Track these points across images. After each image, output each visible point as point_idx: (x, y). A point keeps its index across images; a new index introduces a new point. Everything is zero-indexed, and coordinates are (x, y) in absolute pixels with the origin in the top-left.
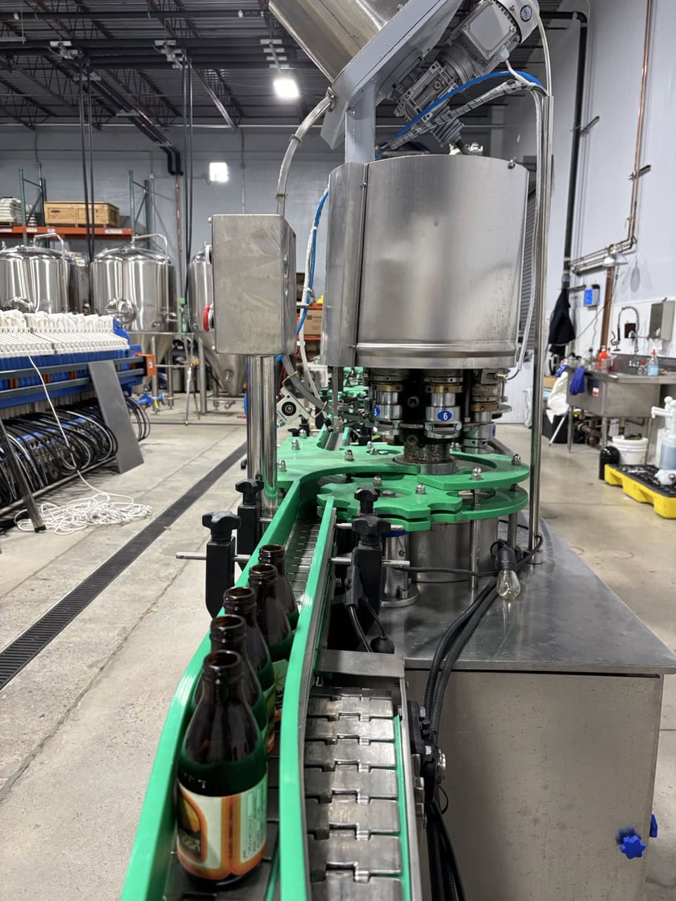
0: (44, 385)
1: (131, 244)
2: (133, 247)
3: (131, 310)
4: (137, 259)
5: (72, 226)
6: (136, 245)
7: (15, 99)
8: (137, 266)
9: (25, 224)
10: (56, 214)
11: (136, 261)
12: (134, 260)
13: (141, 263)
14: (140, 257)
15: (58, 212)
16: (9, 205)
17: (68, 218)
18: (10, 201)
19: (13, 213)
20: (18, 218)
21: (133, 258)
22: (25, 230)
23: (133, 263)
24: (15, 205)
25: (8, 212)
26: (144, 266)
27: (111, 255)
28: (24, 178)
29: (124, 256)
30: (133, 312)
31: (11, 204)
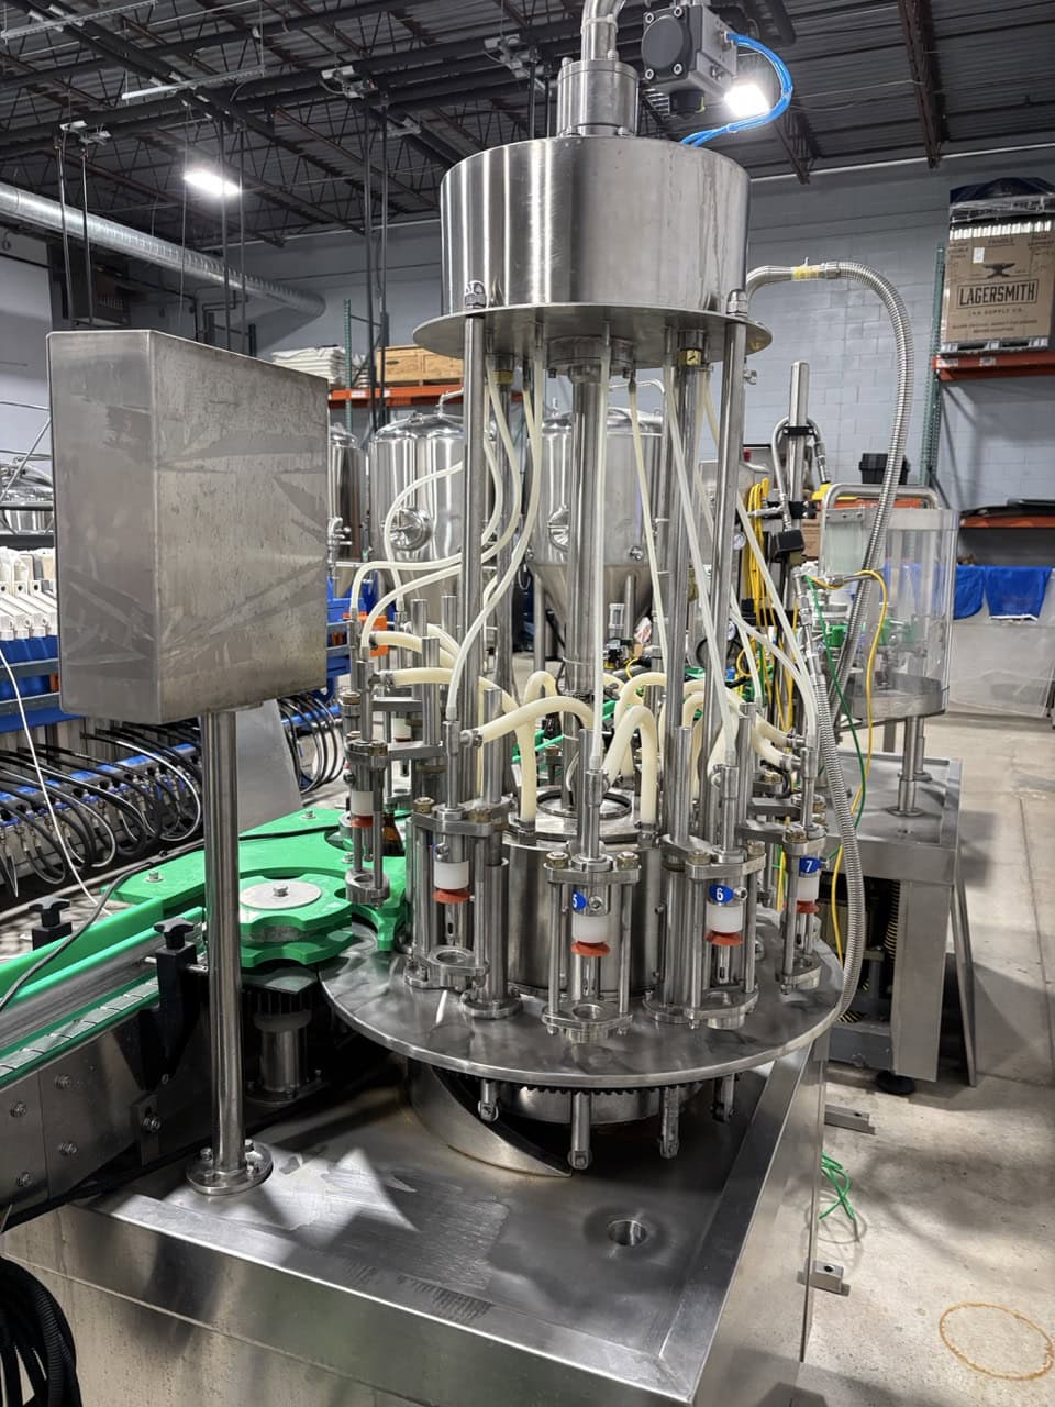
0: (19, 699)
1: (438, 409)
2: (440, 415)
3: (422, 526)
4: (441, 435)
5: (415, 383)
6: (445, 411)
7: (313, 187)
8: (440, 448)
9: (348, 386)
10: (393, 366)
11: (440, 439)
12: (436, 436)
13: (449, 442)
14: (447, 431)
15: (397, 362)
16: (329, 358)
17: (408, 371)
18: (330, 351)
19: (335, 368)
20: (343, 377)
21: (434, 433)
22: (348, 394)
23: (434, 441)
24: (338, 358)
25: (328, 368)
26: (453, 447)
27: (400, 429)
28: (352, 314)
29: (422, 430)
30: (425, 529)
31: (333, 356)
